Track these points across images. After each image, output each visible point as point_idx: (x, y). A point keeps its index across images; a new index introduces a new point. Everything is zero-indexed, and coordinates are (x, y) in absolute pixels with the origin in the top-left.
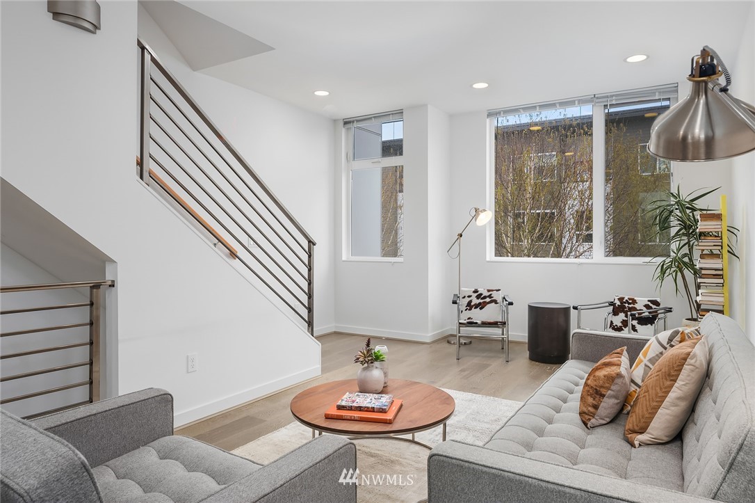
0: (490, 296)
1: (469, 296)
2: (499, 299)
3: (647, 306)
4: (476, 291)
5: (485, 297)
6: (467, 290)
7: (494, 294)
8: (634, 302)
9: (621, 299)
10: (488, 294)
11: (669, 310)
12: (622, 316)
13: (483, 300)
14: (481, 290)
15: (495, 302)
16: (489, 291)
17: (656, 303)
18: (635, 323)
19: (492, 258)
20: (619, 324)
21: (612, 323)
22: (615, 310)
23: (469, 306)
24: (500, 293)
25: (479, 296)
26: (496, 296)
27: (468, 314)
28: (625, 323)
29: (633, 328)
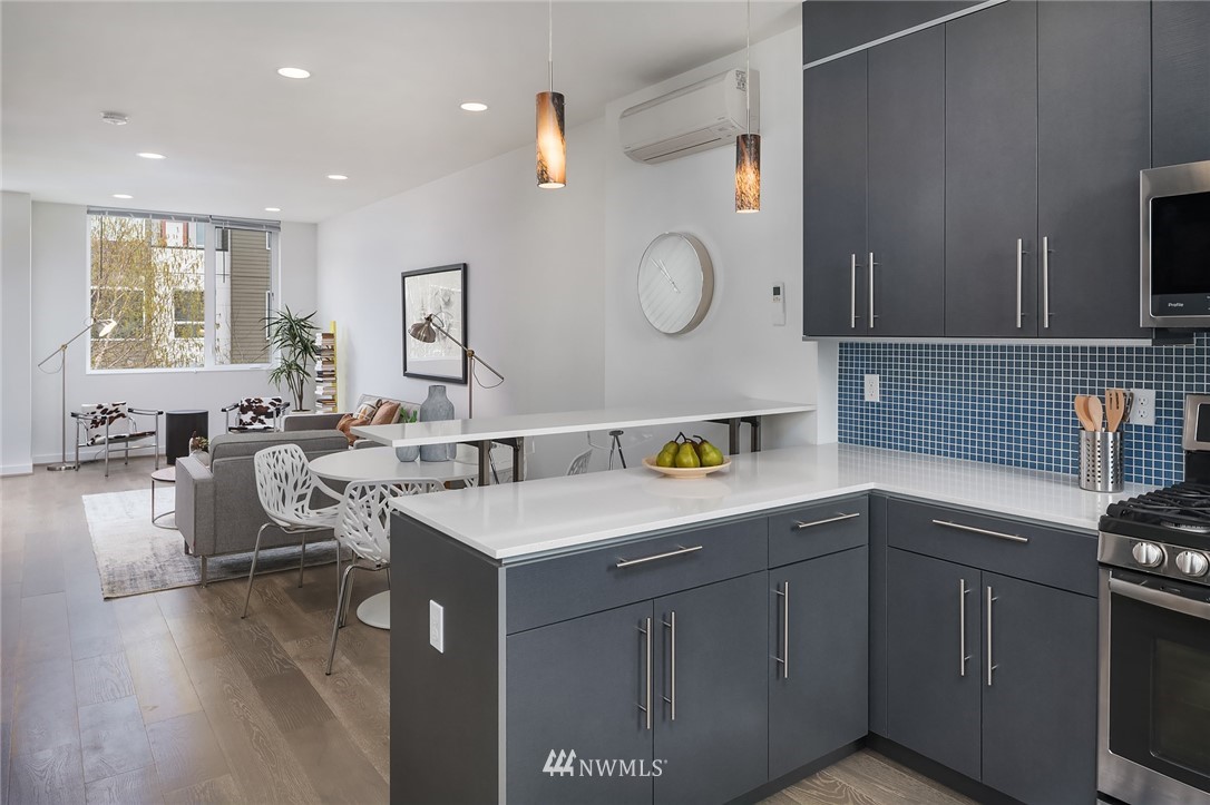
0: (116, 411)
1: (93, 413)
2: (125, 412)
3: (271, 404)
4: (100, 407)
5: (111, 412)
6: (91, 405)
7: (121, 408)
8: (260, 401)
9: (248, 401)
10: (114, 408)
11: (288, 405)
12: (251, 414)
13: (107, 416)
14: (105, 405)
15: (123, 416)
16: (114, 405)
17: (279, 400)
18: (262, 417)
19: (89, 370)
20: (249, 421)
21: (241, 420)
22: (244, 410)
23: (95, 423)
24: (127, 406)
25: (104, 412)
26: (123, 410)
27: (95, 431)
28: (254, 420)
29: (262, 422)
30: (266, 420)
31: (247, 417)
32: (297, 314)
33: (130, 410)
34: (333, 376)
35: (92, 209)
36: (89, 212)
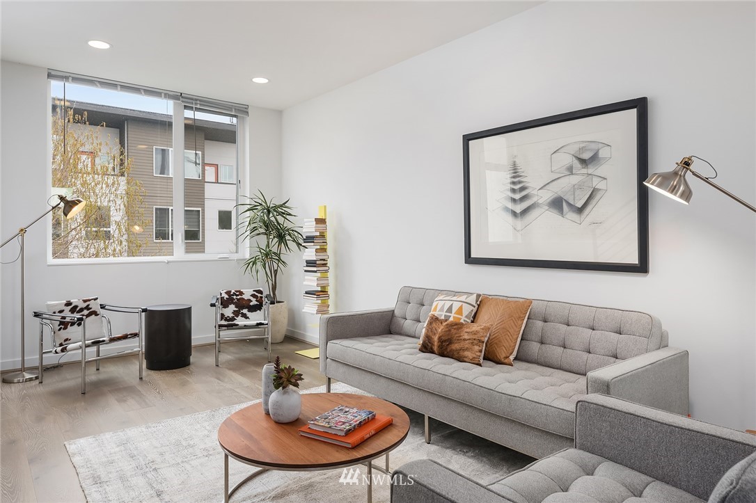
0: (87, 308)
1: (61, 312)
2: (97, 309)
3: (253, 296)
4: (68, 304)
5: (81, 310)
6: (59, 303)
7: (92, 304)
8: (241, 293)
9: (228, 293)
10: (85, 305)
12: (232, 308)
13: (80, 313)
14: (75, 301)
15: (95, 313)
16: (85, 301)
17: (260, 292)
18: (245, 311)
19: (51, 260)
20: (231, 315)
21: (222, 315)
22: (225, 304)
23: (64, 325)
24: (99, 302)
25: (73, 310)
26: (95, 306)
27: (64, 334)
28: (236, 313)
29: (245, 316)
30: (249, 314)
31: (229, 311)
32: (273, 200)
33: (103, 307)
34: (325, 265)
35: (53, 73)
36: (50, 76)
